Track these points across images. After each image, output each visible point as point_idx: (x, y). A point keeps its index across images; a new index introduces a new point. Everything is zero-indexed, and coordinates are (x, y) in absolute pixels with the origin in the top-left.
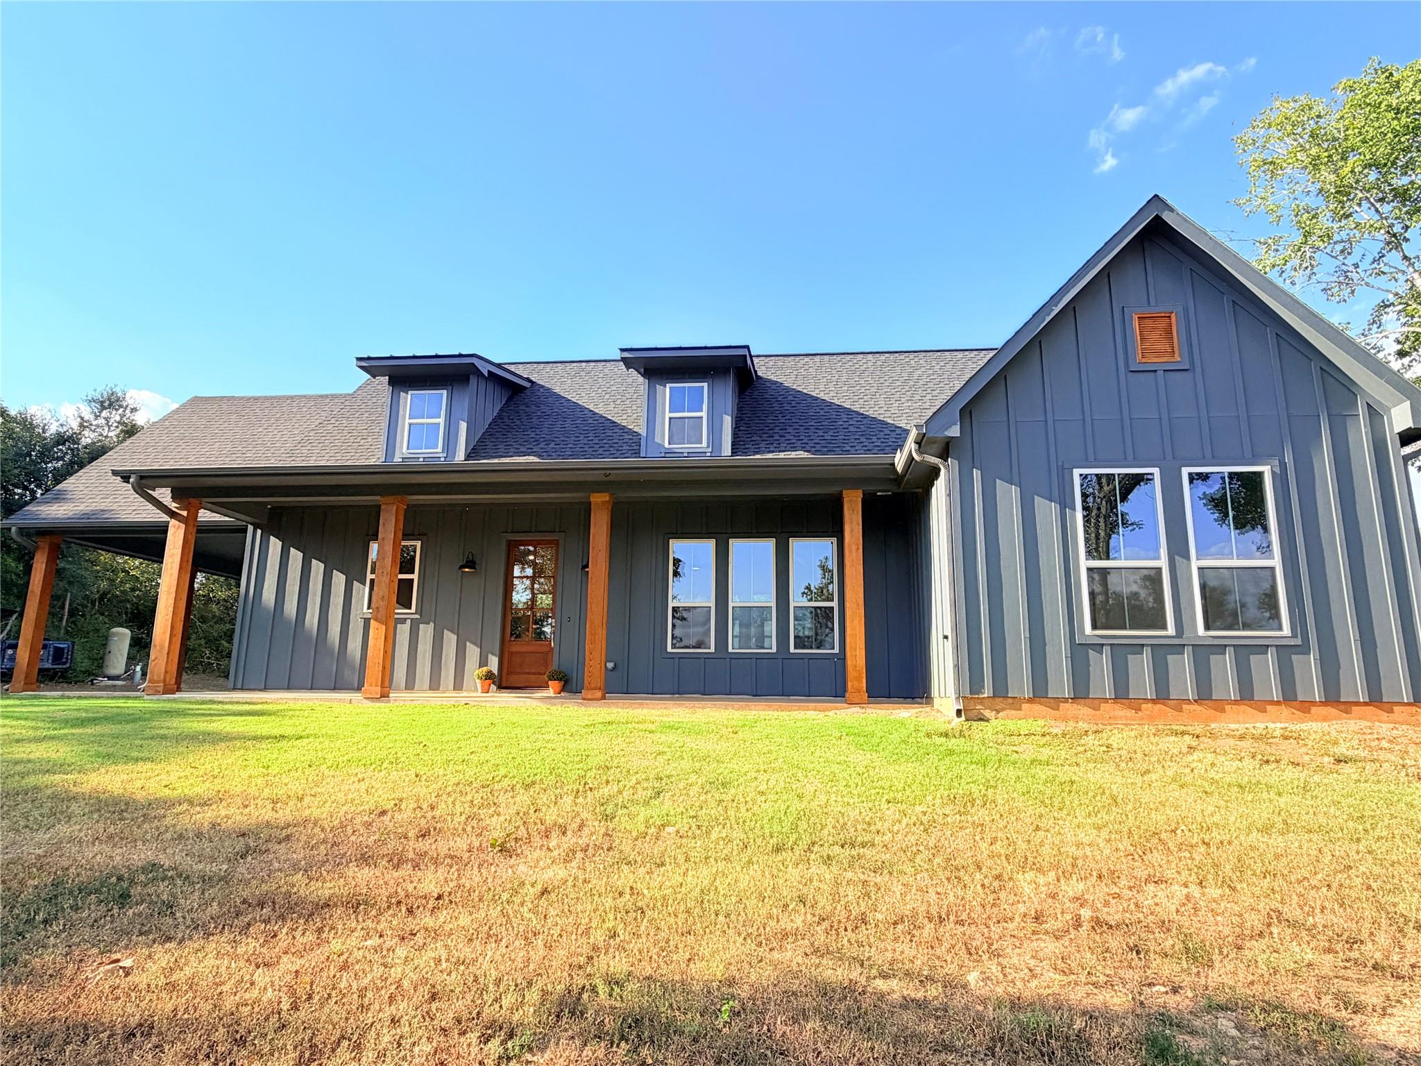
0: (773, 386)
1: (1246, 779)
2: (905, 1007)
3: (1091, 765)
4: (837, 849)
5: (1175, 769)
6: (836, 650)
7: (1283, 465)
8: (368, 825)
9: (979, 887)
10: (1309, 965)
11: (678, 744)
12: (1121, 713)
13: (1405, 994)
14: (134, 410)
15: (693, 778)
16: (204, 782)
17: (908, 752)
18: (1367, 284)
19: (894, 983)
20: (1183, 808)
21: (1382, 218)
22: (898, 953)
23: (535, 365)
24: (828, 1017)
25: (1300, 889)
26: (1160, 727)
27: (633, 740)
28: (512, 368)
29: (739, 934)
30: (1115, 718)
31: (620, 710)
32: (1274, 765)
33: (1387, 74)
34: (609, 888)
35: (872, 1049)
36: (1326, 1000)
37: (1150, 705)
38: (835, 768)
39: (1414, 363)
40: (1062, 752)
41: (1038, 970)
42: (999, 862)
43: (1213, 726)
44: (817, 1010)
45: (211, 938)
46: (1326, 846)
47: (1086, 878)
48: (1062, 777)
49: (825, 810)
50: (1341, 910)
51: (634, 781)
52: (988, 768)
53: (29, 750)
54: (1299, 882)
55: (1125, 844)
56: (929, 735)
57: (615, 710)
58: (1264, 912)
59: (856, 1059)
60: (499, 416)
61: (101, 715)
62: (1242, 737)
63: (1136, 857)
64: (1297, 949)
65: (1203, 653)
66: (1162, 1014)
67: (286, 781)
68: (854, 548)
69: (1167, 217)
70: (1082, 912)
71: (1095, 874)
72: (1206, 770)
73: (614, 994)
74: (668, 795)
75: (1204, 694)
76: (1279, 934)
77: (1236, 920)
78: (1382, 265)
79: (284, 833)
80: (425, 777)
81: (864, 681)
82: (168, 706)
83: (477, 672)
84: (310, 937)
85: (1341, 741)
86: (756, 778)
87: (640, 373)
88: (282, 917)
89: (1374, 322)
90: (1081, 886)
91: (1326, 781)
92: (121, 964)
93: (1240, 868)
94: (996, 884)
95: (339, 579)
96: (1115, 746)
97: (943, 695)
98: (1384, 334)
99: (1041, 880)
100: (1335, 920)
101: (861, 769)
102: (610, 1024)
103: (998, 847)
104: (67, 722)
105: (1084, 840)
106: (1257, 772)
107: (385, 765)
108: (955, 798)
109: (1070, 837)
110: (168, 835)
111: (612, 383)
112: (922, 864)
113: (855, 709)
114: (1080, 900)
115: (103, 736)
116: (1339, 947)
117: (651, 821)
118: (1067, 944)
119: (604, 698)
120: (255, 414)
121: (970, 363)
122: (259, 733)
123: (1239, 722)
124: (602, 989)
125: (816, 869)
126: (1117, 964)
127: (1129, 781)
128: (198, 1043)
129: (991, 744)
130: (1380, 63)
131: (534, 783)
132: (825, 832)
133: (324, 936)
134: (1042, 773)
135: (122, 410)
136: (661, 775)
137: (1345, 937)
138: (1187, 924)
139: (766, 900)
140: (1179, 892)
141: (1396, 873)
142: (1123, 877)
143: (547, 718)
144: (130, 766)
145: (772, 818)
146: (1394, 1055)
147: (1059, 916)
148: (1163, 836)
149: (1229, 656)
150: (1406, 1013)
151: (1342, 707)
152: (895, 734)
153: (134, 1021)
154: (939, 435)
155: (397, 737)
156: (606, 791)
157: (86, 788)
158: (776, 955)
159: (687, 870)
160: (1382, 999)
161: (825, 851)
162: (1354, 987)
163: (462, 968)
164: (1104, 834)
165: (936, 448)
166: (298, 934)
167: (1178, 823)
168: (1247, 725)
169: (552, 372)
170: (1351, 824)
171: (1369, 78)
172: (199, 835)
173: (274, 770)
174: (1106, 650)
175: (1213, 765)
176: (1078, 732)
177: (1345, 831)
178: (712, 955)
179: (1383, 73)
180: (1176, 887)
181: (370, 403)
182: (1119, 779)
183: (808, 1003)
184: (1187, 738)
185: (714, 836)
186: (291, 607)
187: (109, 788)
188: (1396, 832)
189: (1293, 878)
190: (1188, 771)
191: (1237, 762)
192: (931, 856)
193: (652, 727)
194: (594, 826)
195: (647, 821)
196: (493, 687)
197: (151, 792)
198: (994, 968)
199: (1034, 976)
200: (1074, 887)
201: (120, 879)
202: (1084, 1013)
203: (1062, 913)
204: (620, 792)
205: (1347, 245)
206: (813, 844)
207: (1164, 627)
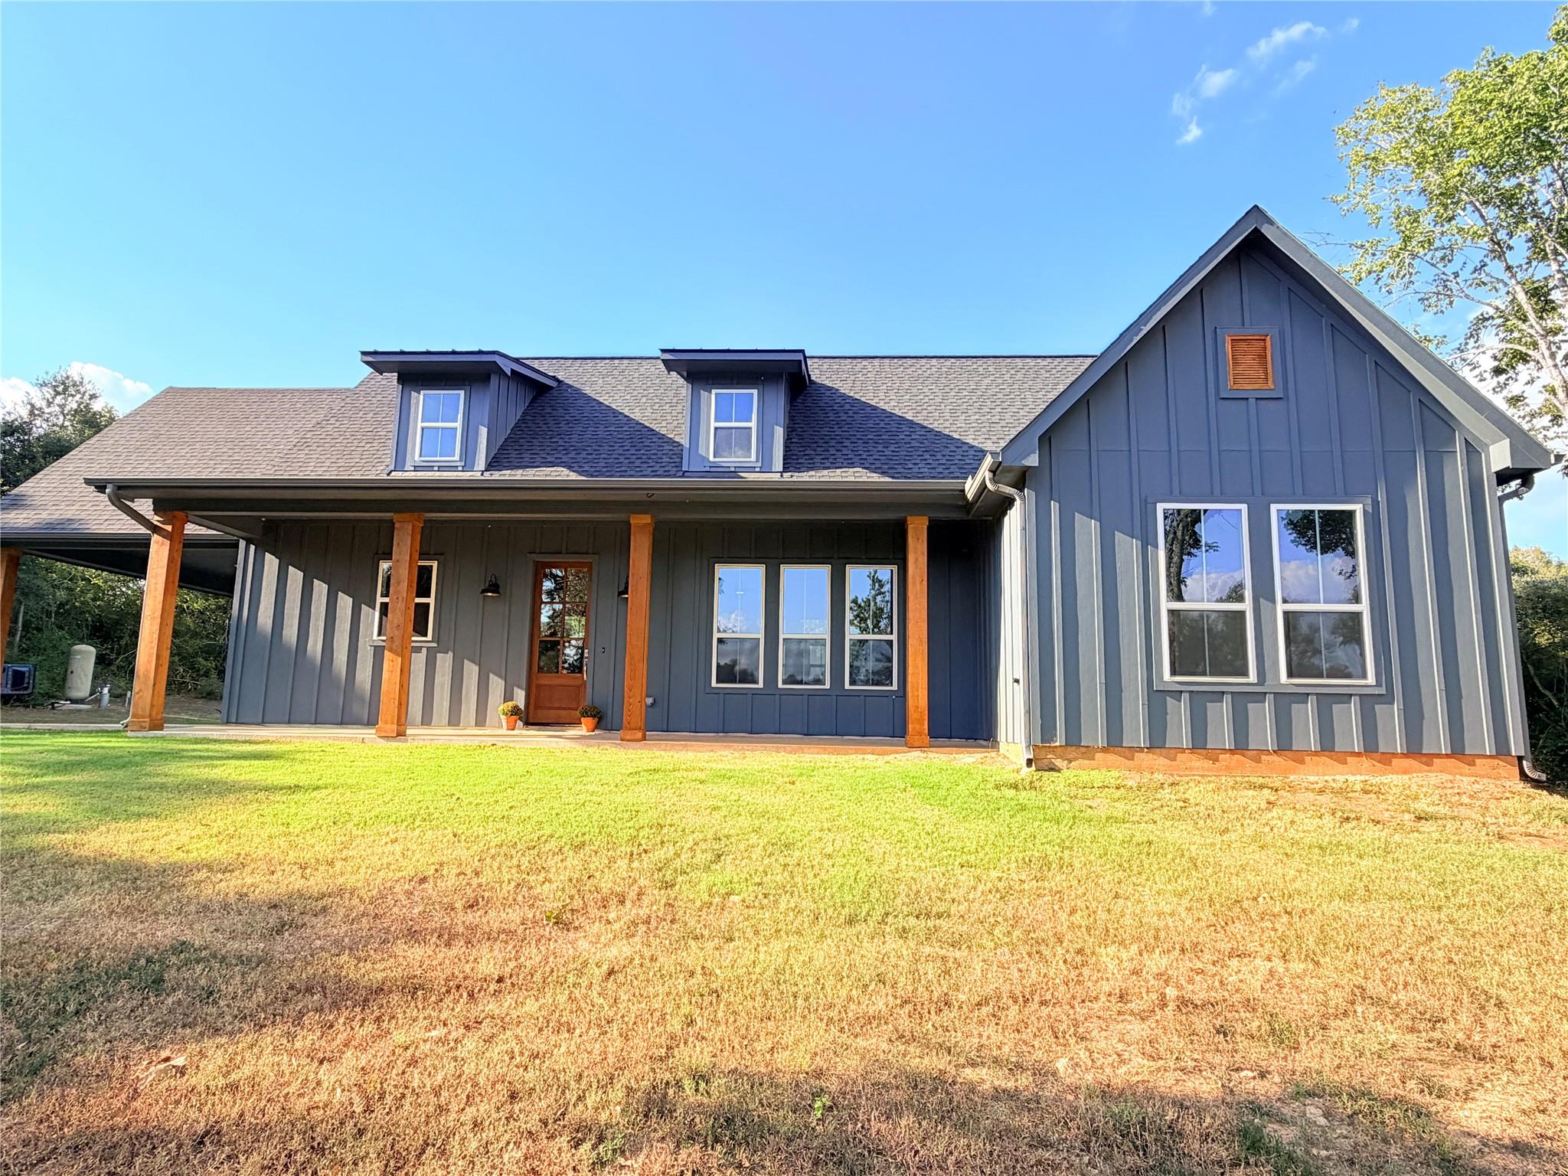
0: (828, 393)
1: (1327, 839)
2: (996, 1098)
3: (1168, 823)
4: (912, 921)
5: (1254, 828)
6: (895, 687)
7: (1376, 504)
8: (409, 894)
9: (1061, 962)
10: (1394, 1046)
11: (733, 798)
12: (1198, 764)
13: (1486, 1077)
14: (93, 397)
15: (754, 839)
16: (220, 843)
17: (977, 807)
18: (1467, 296)
19: (983, 1072)
20: (1264, 872)
21: (1486, 224)
22: (984, 1038)
23: (562, 361)
24: (921, 1112)
25: (1382, 964)
26: (1238, 779)
27: (683, 792)
28: (536, 365)
29: (822, 1020)
30: (1191, 769)
31: (663, 753)
32: (1354, 823)
33: (1500, 67)
34: (679, 968)
35: (969, 1146)
36: (1411, 1084)
37: (1228, 755)
38: (903, 826)
39: (1510, 381)
40: (1139, 808)
41: (1126, 1056)
42: (1079, 934)
43: (1292, 778)
44: (909, 1104)
45: (264, 1030)
46: (1407, 914)
47: (1169, 951)
48: (1139, 838)
49: (897, 876)
50: (1424, 986)
51: (691, 843)
52: (1061, 826)
53: (12, 802)
54: (1382, 955)
55: (1206, 914)
56: (997, 787)
57: (658, 753)
58: (1348, 989)
59: (953, 1158)
60: (522, 420)
61: (86, 758)
62: (1321, 791)
63: (1219, 929)
64: (1380, 1028)
65: (1285, 701)
66: (1252, 1103)
67: (312, 842)
68: (918, 579)
69: (1267, 231)
70: (1168, 991)
71: (1177, 946)
72: (1286, 829)
73: (701, 1089)
74: (729, 858)
75: (1284, 745)
76: (1363, 1012)
77: (1320, 997)
78: (1483, 275)
79: (320, 904)
80: (464, 838)
81: (926, 723)
82: (158, 746)
83: (501, 707)
84: (370, 1028)
85: (1422, 796)
86: (820, 839)
87: (682, 376)
88: (335, 1005)
89: (1472, 336)
90: (1164, 961)
91: (1407, 841)
92: (172, 1063)
93: (1323, 941)
94: (1078, 959)
95: (345, 602)
96: (1192, 801)
97: (1010, 740)
98: (1481, 350)
99: (1124, 955)
100: (1418, 998)
101: (929, 828)
102: (701, 1124)
103: (1077, 918)
104: (48, 767)
105: (1165, 910)
106: (1337, 831)
107: (417, 823)
108: (1030, 861)
109: (1150, 907)
110: (192, 908)
111: (649, 384)
112: (1001, 936)
113: (916, 754)
114: (1163, 977)
115: (94, 784)
116: (1422, 1026)
117: (714, 889)
118: (1153, 1025)
119: (644, 738)
120: (242, 410)
121: (1043, 371)
122: (269, 782)
123: (1318, 774)
124: (688, 1084)
125: (892, 944)
126: (1205, 1048)
127: (1208, 841)
128: (275, 1152)
129: (1064, 798)
130: (1494, 54)
131: (583, 844)
132: (898, 901)
133: (385, 1025)
134: (1119, 832)
135: (79, 396)
136: (719, 835)
137: (1427, 1016)
138: (1271, 1002)
139: (845, 980)
140: (1263, 966)
141: (1477, 945)
142: (1206, 951)
143: (586, 763)
144: (132, 825)
145: (842, 885)
146: (1477, 1143)
147: (1144, 995)
148: (1245, 904)
149: (1311, 706)
150: (1487, 1098)
151: (1424, 759)
152: (962, 786)
153: (200, 1128)
154: (1016, 464)
155: (424, 788)
156: (661, 854)
157: (87, 851)
158: (861, 1042)
159: (758, 945)
160: (1464, 1082)
161: (901, 923)
162: (1438, 1071)
163: (537, 1061)
164: (1185, 902)
165: (1011, 477)
166: (356, 1024)
167: (1260, 890)
168: (1326, 778)
169: (581, 370)
170: (1432, 891)
171: (1482, 70)
172: (226, 906)
173: (296, 828)
174: (1185, 697)
175: (1292, 822)
176: (1153, 785)
177: (1427, 898)
178: (796, 1043)
179: (1496, 66)
180: (1258, 961)
181: (374, 401)
182: (1197, 839)
183: (899, 1096)
184: (1266, 791)
185: (783, 906)
186: (291, 632)
187: (115, 850)
188: (1477, 900)
189: (1376, 951)
190: (1267, 829)
191: (1317, 820)
192: (1010, 928)
193: (702, 776)
194: (654, 895)
195: (710, 890)
196: (520, 723)
197: (162, 855)
198: (1081, 1053)
199: (1123, 1062)
200: (1156, 962)
201: (149, 960)
202: (1174, 1103)
203: (1148, 992)
204: (677, 855)
205: (1448, 252)
206: (887, 914)
207: (1245, 674)
